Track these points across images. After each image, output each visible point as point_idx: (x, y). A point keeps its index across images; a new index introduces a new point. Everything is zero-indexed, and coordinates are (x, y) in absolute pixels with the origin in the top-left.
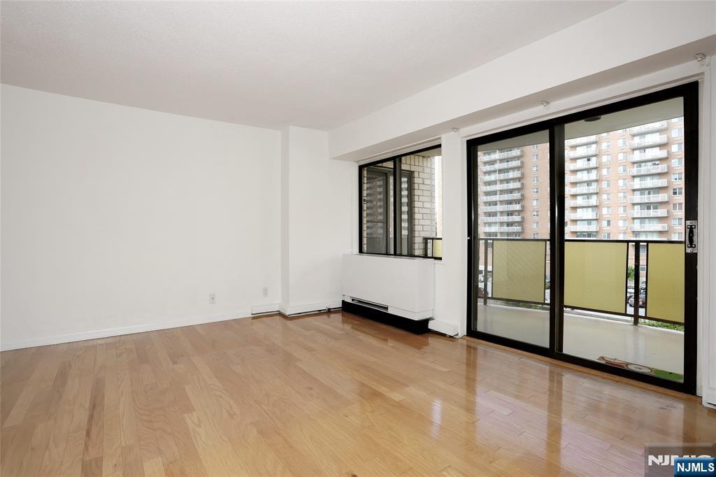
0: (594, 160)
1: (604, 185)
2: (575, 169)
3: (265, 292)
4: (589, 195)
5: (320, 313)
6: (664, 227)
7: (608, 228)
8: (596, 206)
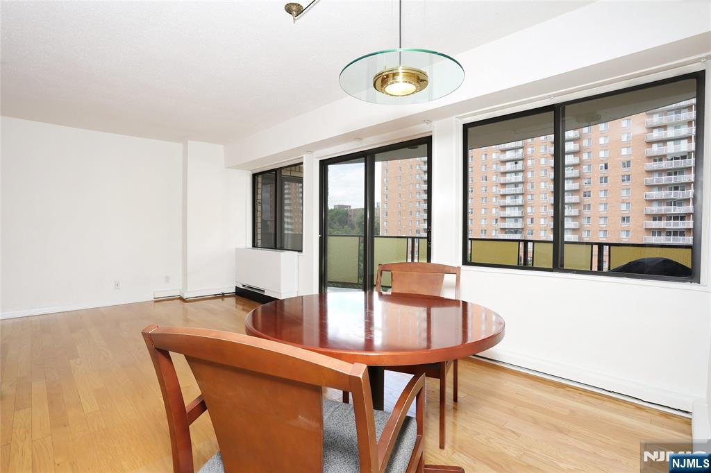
0: (520, 163)
1: (529, 187)
2: (505, 171)
3: (167, 279)
4: (515, 196)
5: (215, 297)
6: (576, 225)
7: (532, 226)
8: (522, 206)
